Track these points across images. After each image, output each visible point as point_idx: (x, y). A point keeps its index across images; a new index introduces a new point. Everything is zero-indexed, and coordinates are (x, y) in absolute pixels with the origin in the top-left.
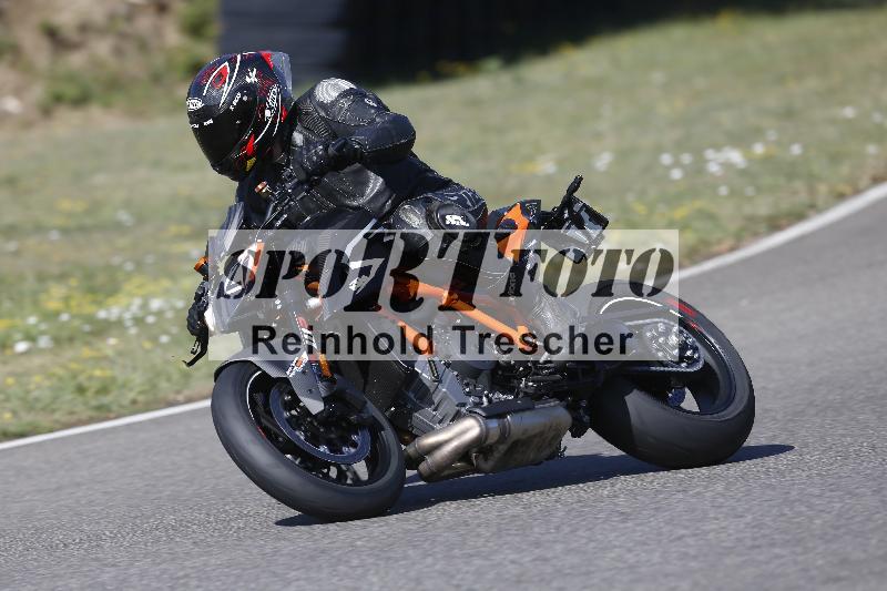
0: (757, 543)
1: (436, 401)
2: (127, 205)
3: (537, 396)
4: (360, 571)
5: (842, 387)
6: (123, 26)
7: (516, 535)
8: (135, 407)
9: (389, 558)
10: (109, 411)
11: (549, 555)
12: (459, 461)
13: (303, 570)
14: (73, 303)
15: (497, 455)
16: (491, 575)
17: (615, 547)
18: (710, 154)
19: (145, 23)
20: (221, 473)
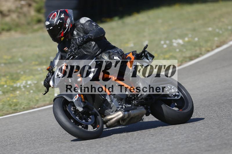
0: (187, 141)
1: (111, 106)
2: (21, 57)
4: (83, 151)
5: (209, 101)
6: (19, 10)
7: (124, 141)
8: (24, 109)
9: (91, 147)
10: (17, 110)
11: (133, 146)
13: (68, 151)
14: (8, 82)
15: (127, 121)
16: (118, 151)
17: (150, 143)
18: (174, 41)
19: (25, 9)
20: (47, 126)
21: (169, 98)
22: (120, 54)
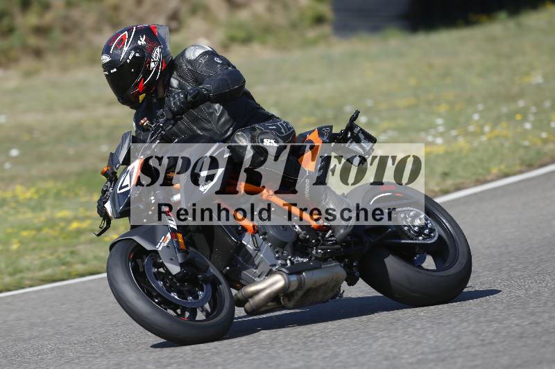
1: (256, 263)
3: (324, 259)
4: (421, 331)
7: (519, 308)
9: (439, 323)
11: (540, 320)
12: (272, 301)
13: (386, 331)
15: (296, 298)
16: (504, 333)
21: (409, 241)
22: (283, 133)
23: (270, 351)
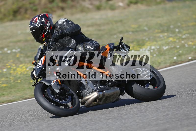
1: (87, 89)
3: (111, 86)
12: (94, 102)
22: (95, 45)
23: (145, 114)
